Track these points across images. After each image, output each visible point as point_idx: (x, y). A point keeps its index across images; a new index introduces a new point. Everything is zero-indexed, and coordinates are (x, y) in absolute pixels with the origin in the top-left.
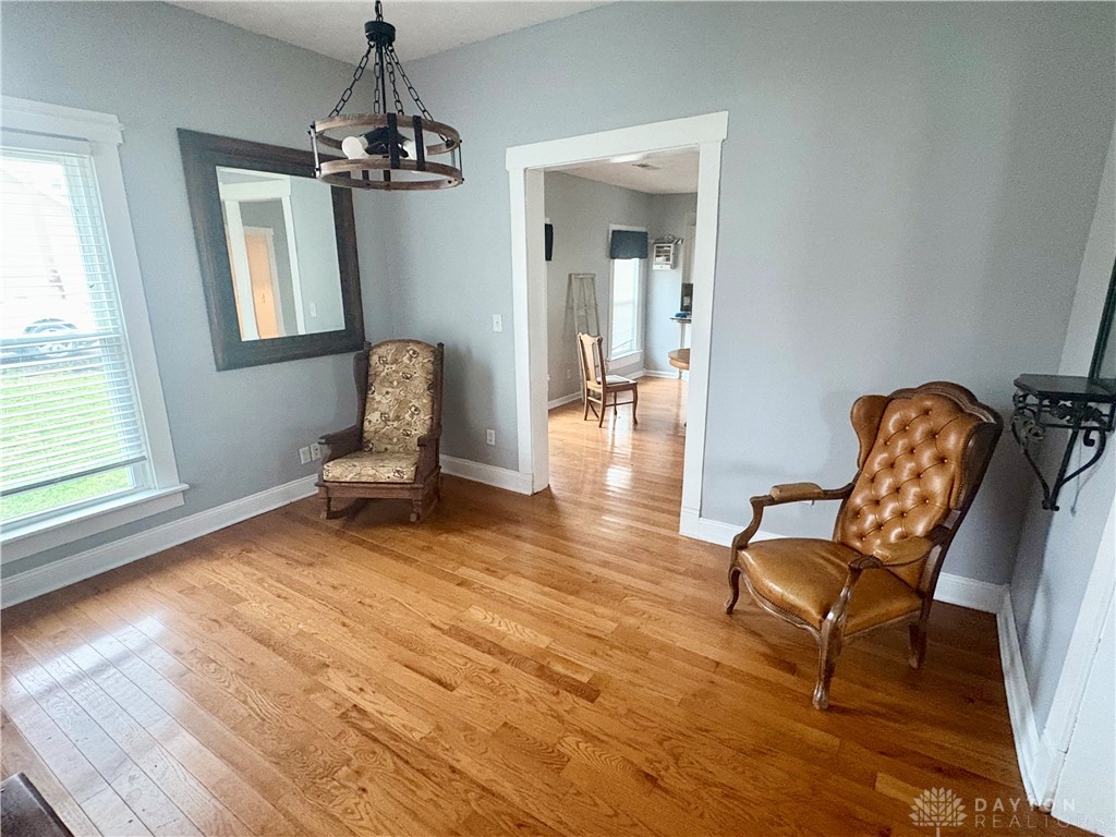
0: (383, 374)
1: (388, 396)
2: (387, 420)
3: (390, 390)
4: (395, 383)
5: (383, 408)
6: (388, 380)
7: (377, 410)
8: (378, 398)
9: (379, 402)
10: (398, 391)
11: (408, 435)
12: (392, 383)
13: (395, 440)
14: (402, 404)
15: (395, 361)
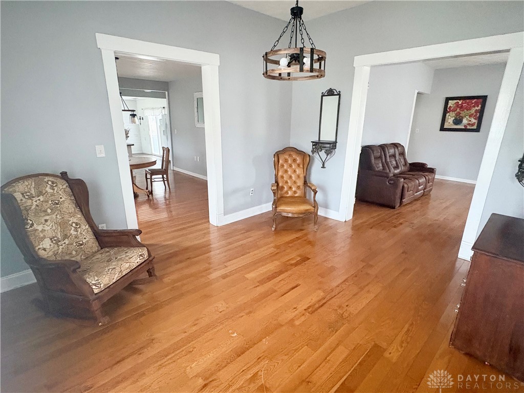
0: (33, 207)
1: (48, 223)
2: (58, 241)
3: (47, 217)
4: (49, 211)
5: (50, 234)
6: (40, 211)
7: (44, 237)
8: (40, 228)
9: (43, 231)
10: (54, 216)
11: (82, 245)
12: (45, 211)
13: (74, 253)
14: (63, 225)
15: (40, 193)
